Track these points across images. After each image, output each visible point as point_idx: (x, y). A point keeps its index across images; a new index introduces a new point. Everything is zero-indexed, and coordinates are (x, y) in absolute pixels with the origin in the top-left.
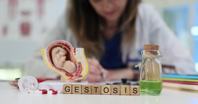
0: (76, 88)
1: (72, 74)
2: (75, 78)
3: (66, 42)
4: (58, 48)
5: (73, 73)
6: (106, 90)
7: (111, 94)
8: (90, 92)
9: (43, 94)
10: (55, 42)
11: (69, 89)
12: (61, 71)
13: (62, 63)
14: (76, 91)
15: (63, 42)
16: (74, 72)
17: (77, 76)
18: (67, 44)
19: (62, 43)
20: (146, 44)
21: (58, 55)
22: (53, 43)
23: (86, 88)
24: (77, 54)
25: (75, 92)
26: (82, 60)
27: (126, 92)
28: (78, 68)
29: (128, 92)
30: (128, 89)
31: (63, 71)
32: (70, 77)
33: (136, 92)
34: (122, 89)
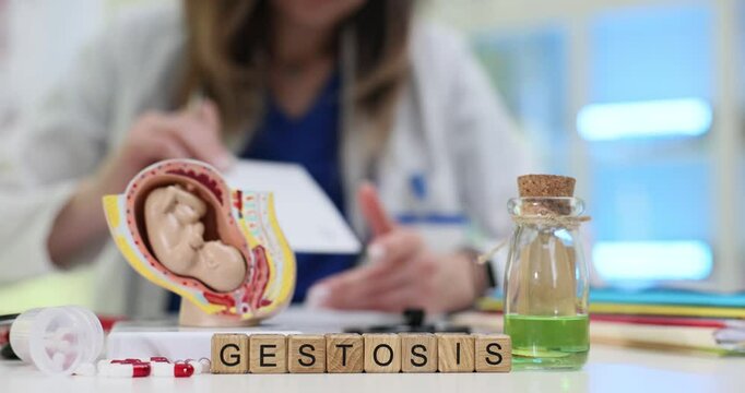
0: (266, 351)
1: (231, 295)
2: (241, 310)
3: (205, 168)
4: (172, 189)
5: (234, 290)
6: (384, 355)
7: (401, 372)
8: (319, 365)
9: (135, 376)
10: (160, 168)
11: (236, 353)
12: (185, 284)
13: (191, 253)
14: (267, 360)
15: (191, 165)
16: (239, 288)
17: (250, 302)
18: (205, 172)
19: (186, 170)
20: (528, 174)
21: (172, 219)
22: (153, 173)
23: (305, 350)
24: (250, 212)
25: (262, 364)
26: (268, 239)
27: (458, 362)
28: (252, 270)
29: (467, 358)
30: (466, 350)
31: (196, 285)
32: (224, 308)
33: (496, 359)
34: (444, 347)
